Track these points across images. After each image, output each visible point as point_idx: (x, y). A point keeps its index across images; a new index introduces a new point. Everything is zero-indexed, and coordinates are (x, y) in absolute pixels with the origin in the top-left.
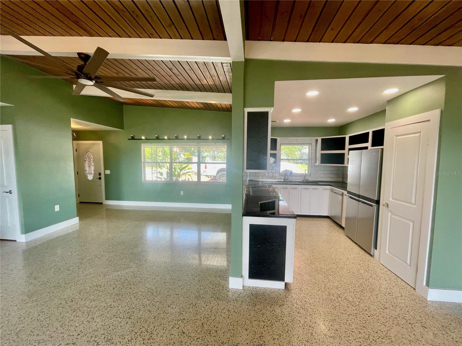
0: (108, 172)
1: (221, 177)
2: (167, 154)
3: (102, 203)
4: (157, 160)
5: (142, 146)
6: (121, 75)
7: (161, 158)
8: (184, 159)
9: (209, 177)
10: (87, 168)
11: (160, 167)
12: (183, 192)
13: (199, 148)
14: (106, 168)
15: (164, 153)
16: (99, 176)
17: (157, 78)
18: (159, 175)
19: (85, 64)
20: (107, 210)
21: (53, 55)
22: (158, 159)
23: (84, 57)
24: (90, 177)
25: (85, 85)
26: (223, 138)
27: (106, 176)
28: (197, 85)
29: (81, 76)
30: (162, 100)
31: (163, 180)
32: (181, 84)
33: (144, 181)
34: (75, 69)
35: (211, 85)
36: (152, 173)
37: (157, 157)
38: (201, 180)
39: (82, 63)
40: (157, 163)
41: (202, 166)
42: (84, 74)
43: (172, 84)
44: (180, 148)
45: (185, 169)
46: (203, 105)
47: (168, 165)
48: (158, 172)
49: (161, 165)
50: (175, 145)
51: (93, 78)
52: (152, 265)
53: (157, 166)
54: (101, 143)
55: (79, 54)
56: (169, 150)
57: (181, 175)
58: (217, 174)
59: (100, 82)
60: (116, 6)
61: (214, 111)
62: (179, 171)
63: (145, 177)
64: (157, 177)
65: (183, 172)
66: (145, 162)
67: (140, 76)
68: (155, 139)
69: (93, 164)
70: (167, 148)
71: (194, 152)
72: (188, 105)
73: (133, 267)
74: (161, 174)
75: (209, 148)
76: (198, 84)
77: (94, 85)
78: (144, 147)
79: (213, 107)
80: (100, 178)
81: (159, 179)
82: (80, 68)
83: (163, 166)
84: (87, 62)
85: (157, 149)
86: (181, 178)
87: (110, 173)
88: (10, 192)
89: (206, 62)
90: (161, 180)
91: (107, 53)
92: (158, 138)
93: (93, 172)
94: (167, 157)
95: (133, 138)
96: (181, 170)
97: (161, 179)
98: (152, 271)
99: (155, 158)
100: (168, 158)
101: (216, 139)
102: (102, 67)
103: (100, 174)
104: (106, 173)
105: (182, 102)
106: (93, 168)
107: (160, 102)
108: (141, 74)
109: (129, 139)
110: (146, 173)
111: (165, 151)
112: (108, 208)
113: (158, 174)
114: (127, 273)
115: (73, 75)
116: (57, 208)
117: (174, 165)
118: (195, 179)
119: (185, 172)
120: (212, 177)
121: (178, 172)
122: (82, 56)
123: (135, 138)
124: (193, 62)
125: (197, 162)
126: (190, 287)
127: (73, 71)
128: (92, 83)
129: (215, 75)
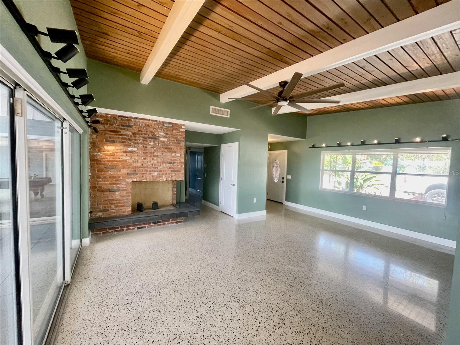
0: (289, 177)
1: (434, 197)
2: (348, 162)
3: (282, 203)
4: (336, 169)
5: (322, 154)
6: (309, 90)
7: (341, 166)
8: (369, 168)
9: (411, 194)
10: (275, 173)
11: (339, 176)
12: (366, 206)
13: (396, 154)
14: (288, 174)
15: (345, 161)
16: (283, 180)
17: (345, 83)
18: (337, 185)
19: (284, 89)
20: (286, 209)
21: (264, 89)
22: (338, 167)
23: (283, 84)
24: (276, 180)
25: (282, 106)
26: (445, 139)
27: (287, 180)
28: (401, 75)
29: (280, 99)
30: (348, 104)
31: (341, 190)
32: (376, 80)
33: (321, 189)
34: (277, 96)
35: (427, 67)
36: (330, 182)
37: (336, 165)
38: (396, 197)
39: (281, 89)
40: (336, 171)
41: (399, 178)
42: (282, 98)
43: (363, 84)
44: (366, 155)
45: (371, 180)
46: (408, 97)
47: (349, 174)
48: (336, 181)
49: (340, 174)
50: (359, 152)
51: (288, 98)
52: (324, 274)
53: (335, 175)
54: (286, 152)
55: (280, 83)
56: (351, 157)
57: (364, 187)
58: (426, 192)
59: (292, 101)
60: (313, 31)
61: (427, 102)
62: (362, 182)
63: (322, 184)
64: (334, 186)
65: (368, 183)
66: (323, 170)
67: (327, 86)
68: (336, 146)
69: (279, 169)
70: (350, 156)
71: (385, 159)
72: (383, 102)
73: (304, 268)
74: (340, 183)
75: (412, 155)
76: (402, 73)
77: (288, 104)
78: (324, 155)
79: (428, 97)
80: (283, 182)
81: (336, 189)
82: (280, 94)
83: (342, 175)
84: (285, 87)
85: (337, 157)
86: (365, 190)
87: (290, 178)
88: (234, 185)
89: (421, 42)
90: (338, 190)
91: (302, 75)
92: (339, 145)
93: (278, 176)
94: (348, 165)
95: (314, 147)
96: (365, 181)
97: (339, 188)
98: (323, 280)
99: (334, 166)
100: (349, 167)
101: (429, 141)
102: (295, 88)
103: (283, 178)
104: (288, 178)
105: (375, 100)
106: (278, 173)
107: (346, 106)
108: (328, 83)
109: (309, 148)
110: (323, 181)
111: (346, 159)
112: (287, 208)
113: (336, 183)
114: (299, 271)
115: (275, 100)
116: (255, 201)
117: (356, 175)
118: (386, 193)
119: (371, 183)
120: (417, 195)
121: (360, 183)
122: (282, 84)
123: (316, 146)
124: (397, 48)
125: (391, 172)
126: (369, 322)
127: (275, 97)
128: (286, 103)
129: (436, 52)
